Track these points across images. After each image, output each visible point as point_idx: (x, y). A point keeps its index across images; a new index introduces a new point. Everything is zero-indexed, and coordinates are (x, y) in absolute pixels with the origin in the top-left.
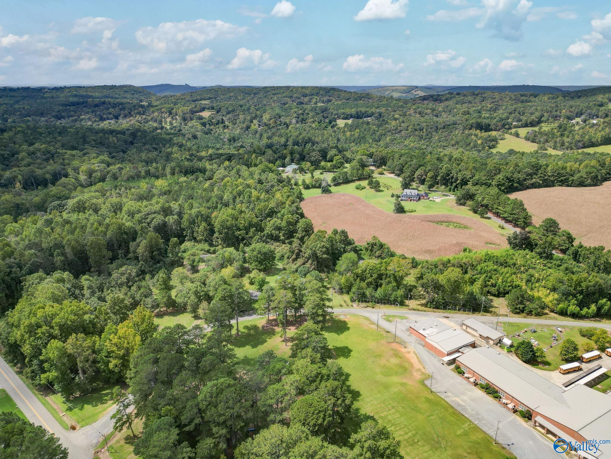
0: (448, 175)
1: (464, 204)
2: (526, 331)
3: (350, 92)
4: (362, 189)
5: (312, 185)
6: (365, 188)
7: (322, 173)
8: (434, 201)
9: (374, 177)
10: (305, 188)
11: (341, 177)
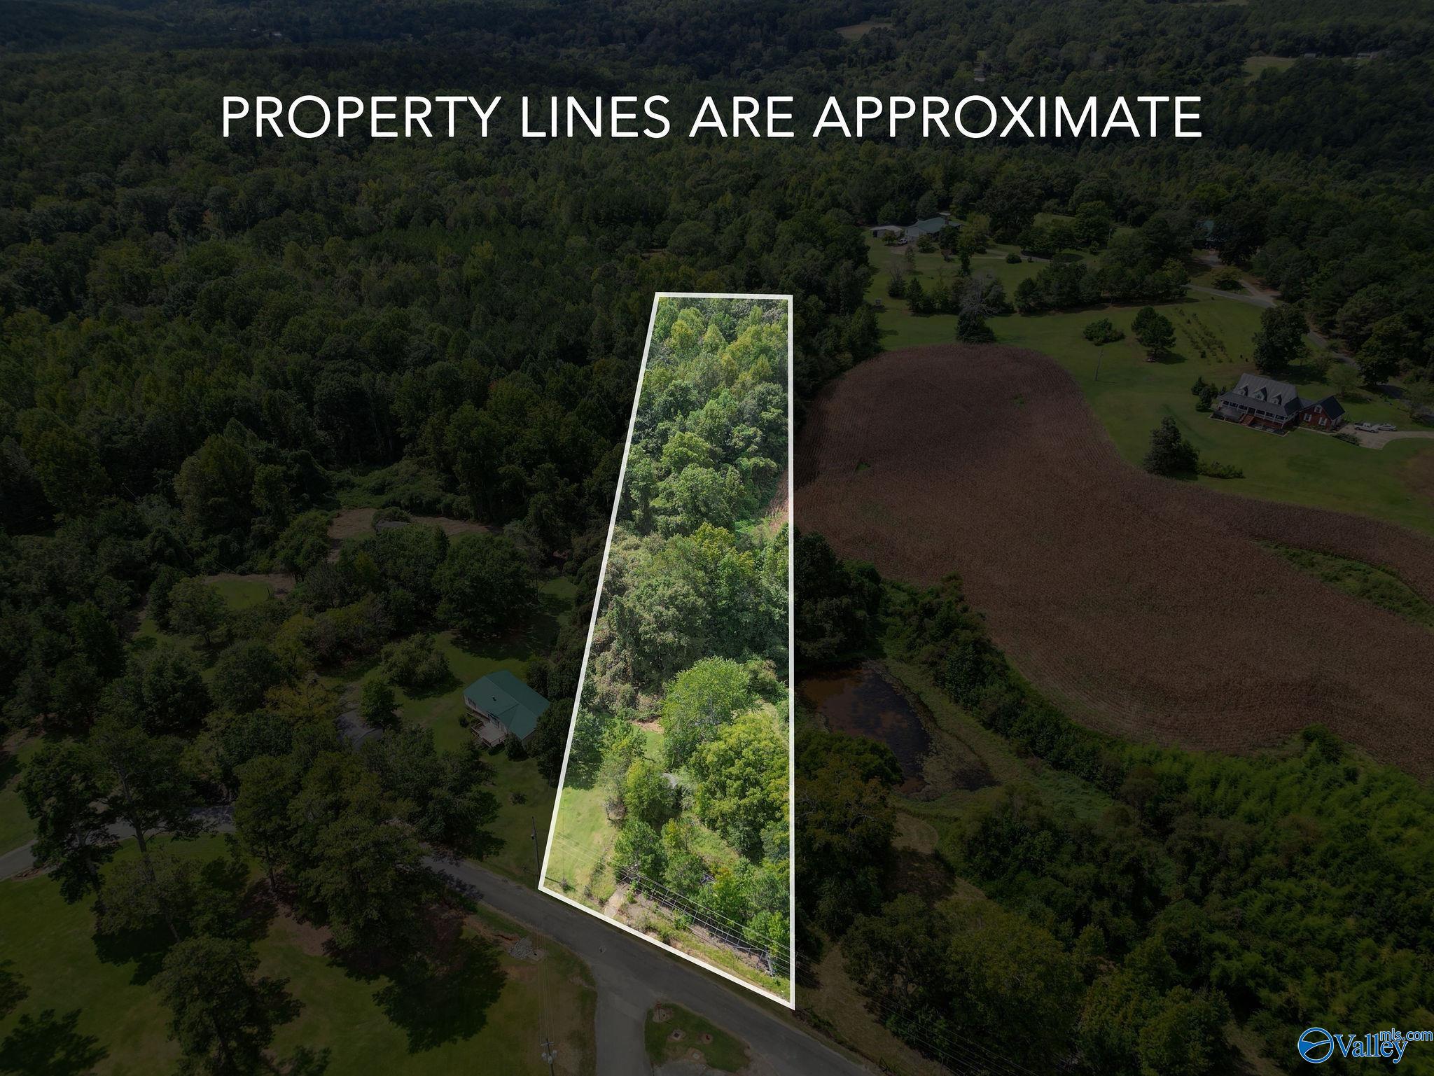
4: (1106, 340)
5: (945, 303)
6: (1122, 337)
7: (1013, 260)
8: (1354, 441)
9: (1189, 295)
10: (917, 311)
11: (1055, 283)
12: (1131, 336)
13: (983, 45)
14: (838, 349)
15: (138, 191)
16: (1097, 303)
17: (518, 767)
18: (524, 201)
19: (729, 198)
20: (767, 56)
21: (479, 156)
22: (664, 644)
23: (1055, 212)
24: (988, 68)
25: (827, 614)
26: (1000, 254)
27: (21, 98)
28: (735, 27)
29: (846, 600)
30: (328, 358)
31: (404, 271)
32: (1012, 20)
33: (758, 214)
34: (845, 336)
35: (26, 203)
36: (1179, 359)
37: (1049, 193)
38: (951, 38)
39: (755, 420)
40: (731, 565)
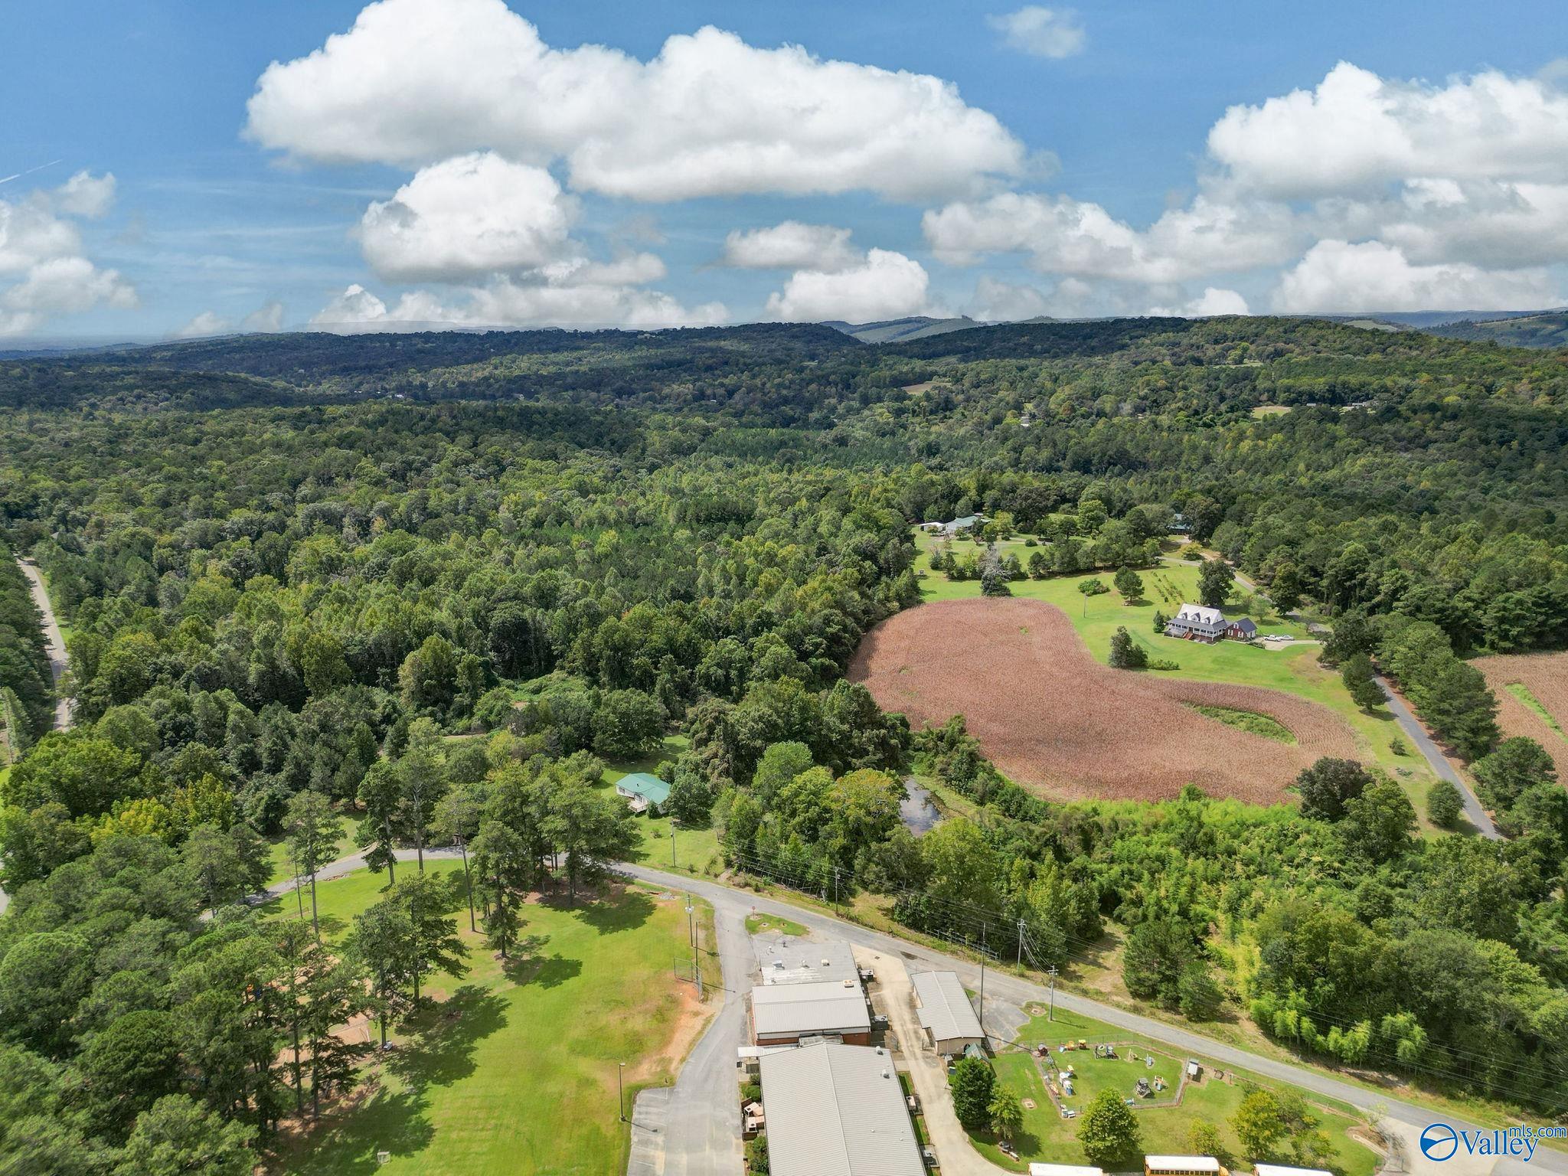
0: (1351, 575)
1: (1334, 666)
2: (1083, 1047)
3: (1361, 331)
4: (1095, 593)
5: (974, 572)
6: (1108, 590)
7: (1031, 544)
8: (1262, 647)
9: (1163, 564)
10: (952, 578)
11: (1057, 554)
12: (1114, 589)
13: (1030, 399)
14: (887, 599)
15: (317, 505)
16: (1091, 570)
17: (655, 823)
18: (638, 508)
19: (804, 502)
20: (841, 409)
21: (596, 480)
22: (754, 748)
23: (1069, 513)
24: (1033, 417)
25: (869, 740)
26: (1021, 540)
27: (196, 442)
28: (813, 387)
29: (883, 731)
30: (500, 600)
31: (546, 551)
32: (1056, 380)
33: (827, 513)
34: (893, 590)
35: (221, 515)
36: (1148, 603)
37: (1064, 499)
38: (1001, 394)
39: (821, 633)
40: (802, 700)
